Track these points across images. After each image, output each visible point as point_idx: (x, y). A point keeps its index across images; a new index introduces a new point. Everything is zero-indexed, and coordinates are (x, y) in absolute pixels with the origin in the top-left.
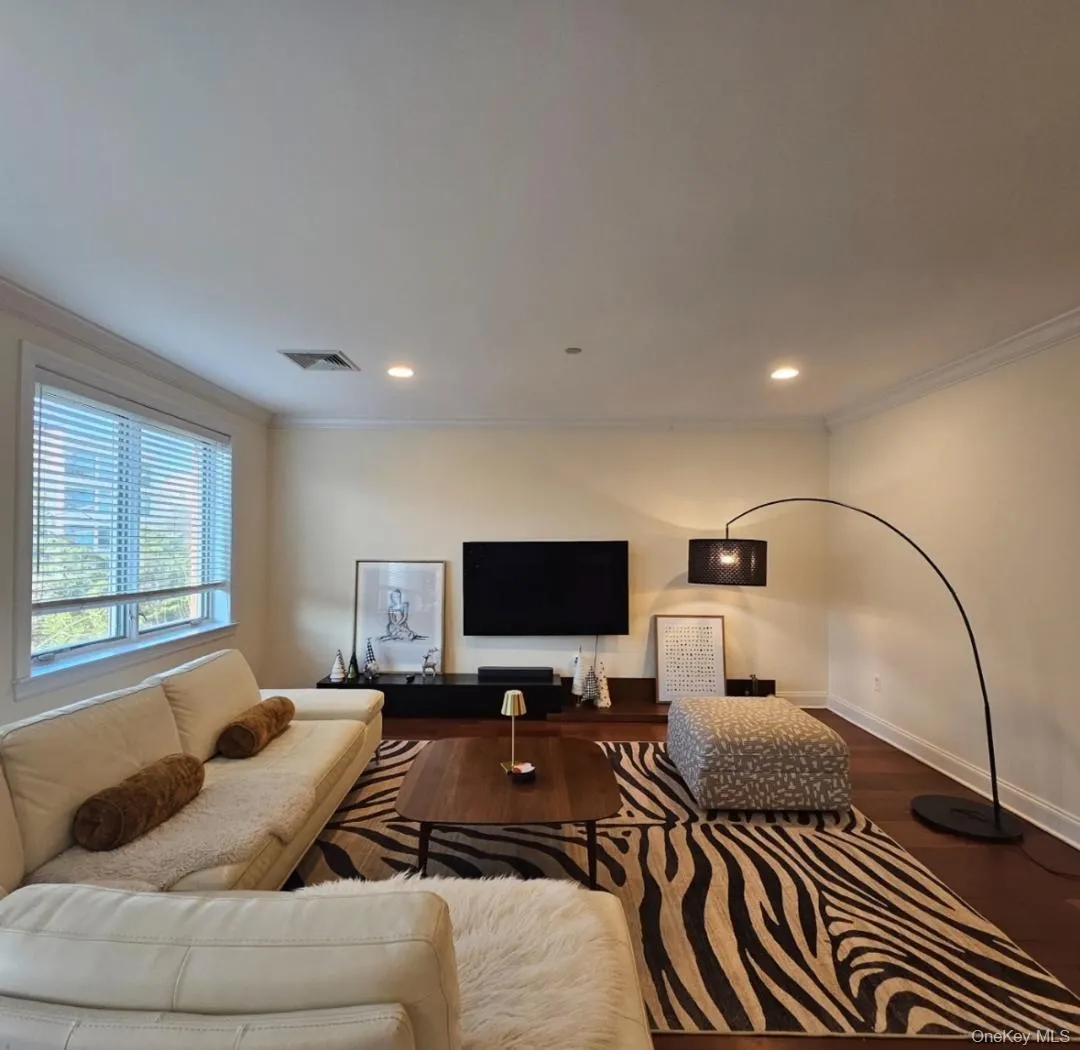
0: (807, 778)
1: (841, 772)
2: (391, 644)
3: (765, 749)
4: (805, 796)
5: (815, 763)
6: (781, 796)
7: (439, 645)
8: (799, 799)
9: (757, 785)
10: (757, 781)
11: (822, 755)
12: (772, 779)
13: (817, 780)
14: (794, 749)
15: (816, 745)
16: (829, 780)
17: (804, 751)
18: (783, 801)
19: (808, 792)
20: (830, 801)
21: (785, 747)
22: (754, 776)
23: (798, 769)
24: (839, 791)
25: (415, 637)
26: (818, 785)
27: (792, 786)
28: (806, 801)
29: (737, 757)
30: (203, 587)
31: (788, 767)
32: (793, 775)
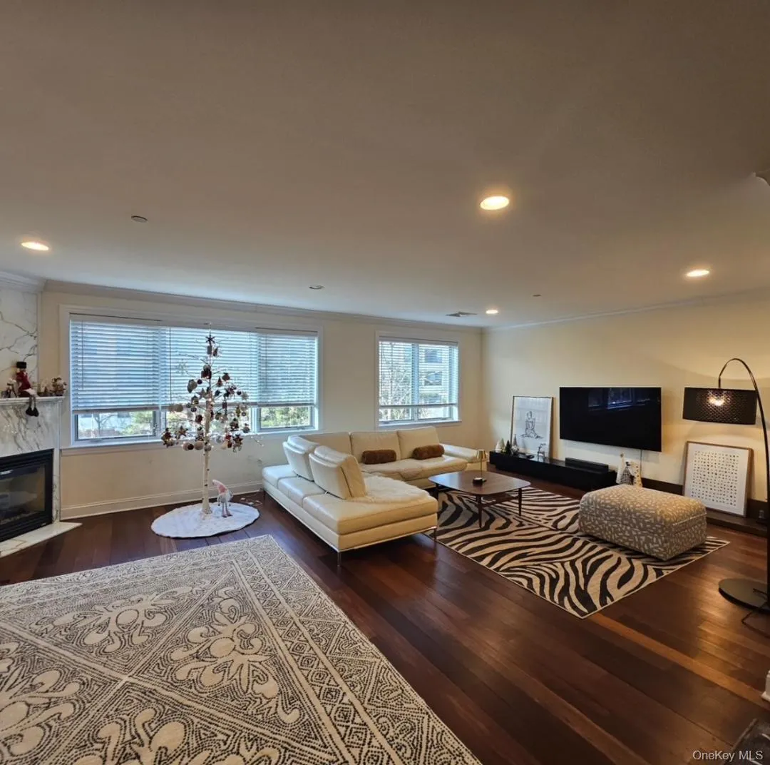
0: (636, 532)
1: (659, 535)
2: (526, 438)
3: (612, 508)
4: (636, 543)
5: (641, 525)
6: (621, 537)
7: (548, 443)
8: (631, 542)
9: (607, 528)
10: (607, 525)
11: (647, 521)
12: (616, 526)
13: (643, 535)
14: (629, 513)
15: (644, 514)
16: (651, 537)
17: (635, 516)
18: (621, 541)
19: (637, 540)
20: (650, 550)
21: (624, 511)
22: (606, 522)
23: (631, 525)
24: (657, 545)
25: (538, 437)
26: (643, 538)
27: (627, 534)
28: (635, 545)
29: (596, 509)
30: (449, 404)
31: (625, 522)
32: (629, 528)
